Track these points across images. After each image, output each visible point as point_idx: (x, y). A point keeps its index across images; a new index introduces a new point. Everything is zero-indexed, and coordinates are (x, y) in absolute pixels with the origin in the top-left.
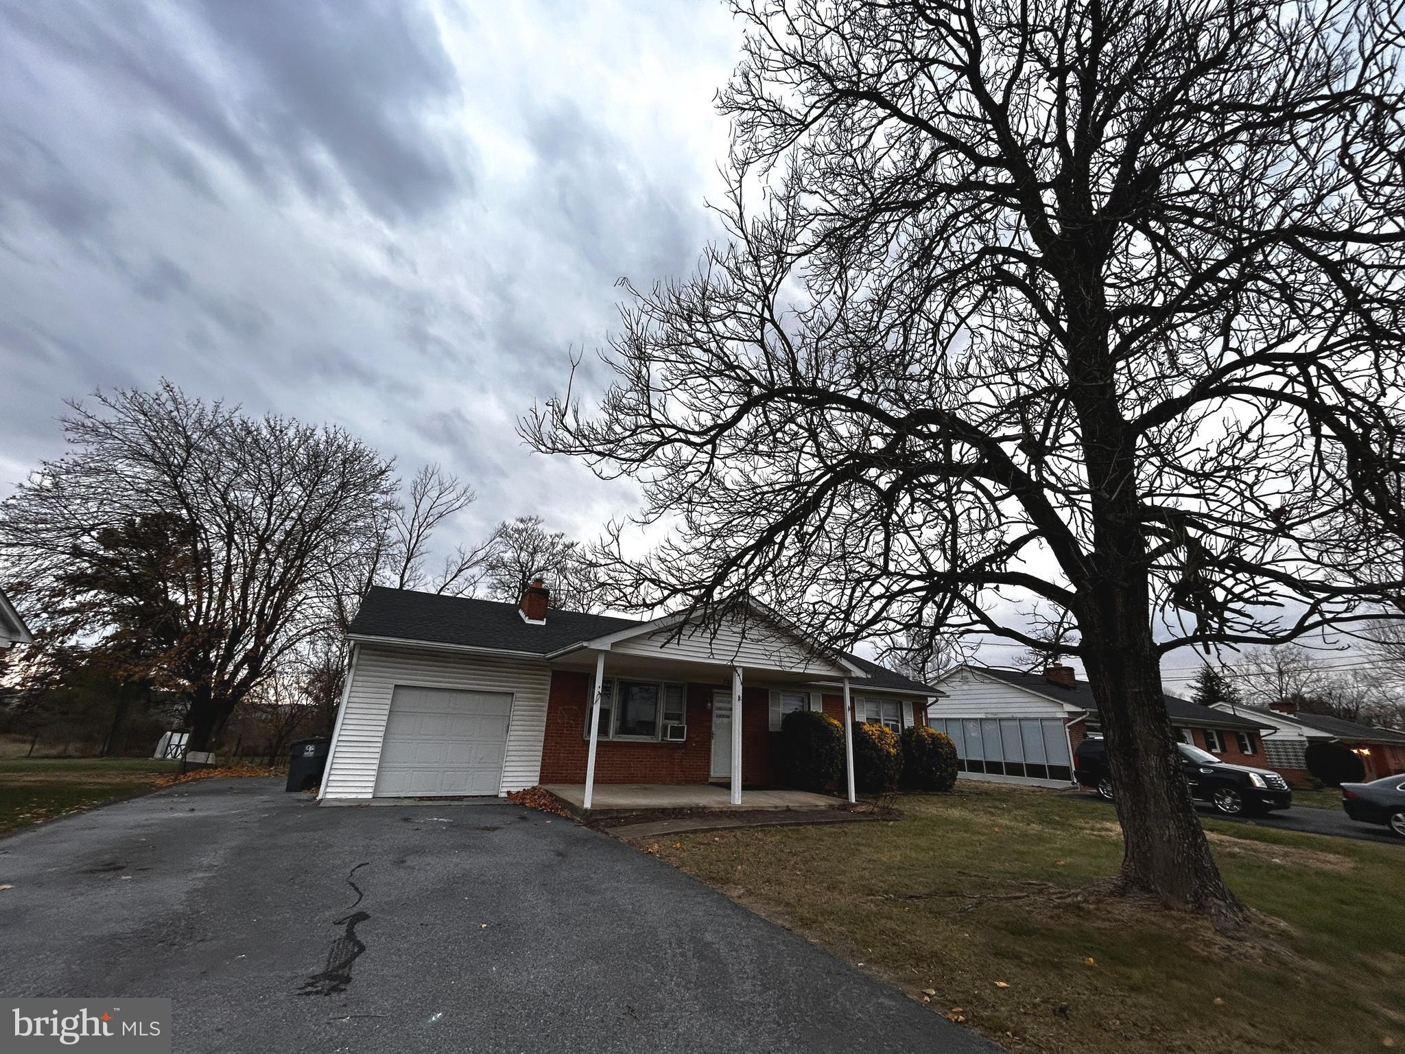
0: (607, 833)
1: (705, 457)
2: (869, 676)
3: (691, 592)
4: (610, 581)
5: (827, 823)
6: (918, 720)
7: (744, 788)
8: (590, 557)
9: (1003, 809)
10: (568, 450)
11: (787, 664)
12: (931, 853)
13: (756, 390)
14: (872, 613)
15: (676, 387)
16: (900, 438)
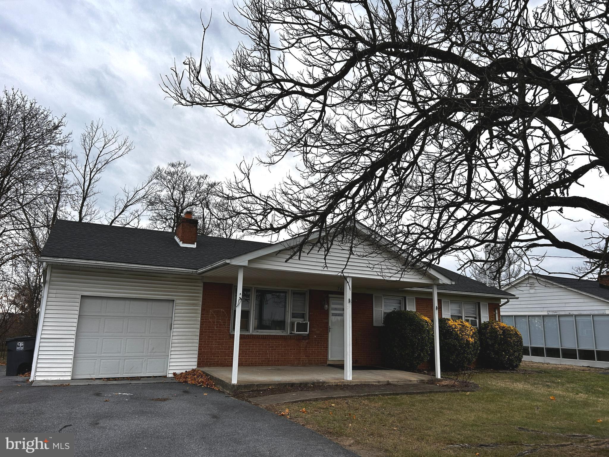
0: (250, 402)
1: (317, 106)
2: (454, 283)
3: (308, 218)
4: (245, 211)
5: (418, 393)
6: (492, 316)
7: (354, 368)
8: (227, 191)
9: (558, 382)
10: (204, 103)
11: (387, 274)
12: (499, 415)
13: (361, 46)
14: (456, 232)
15: (293, 45)
16: (483, 84)
